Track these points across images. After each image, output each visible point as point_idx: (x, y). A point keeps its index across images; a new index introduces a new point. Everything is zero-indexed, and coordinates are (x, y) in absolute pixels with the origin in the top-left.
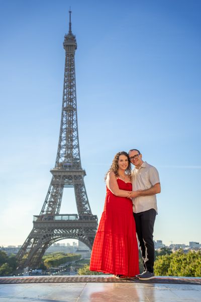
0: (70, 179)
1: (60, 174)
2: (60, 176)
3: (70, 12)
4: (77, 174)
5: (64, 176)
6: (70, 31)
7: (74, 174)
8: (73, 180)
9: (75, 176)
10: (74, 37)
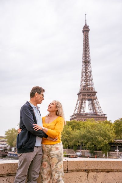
0: (91, 96)
1: (85, 93)
2: (85, 94)
3: (86, 15)
4: (94, 94)
5: (88, 94)
6: (86, 24)
7: (92, 94)
8: (92, 97)
9: (93, 95)
10: (88, 27)
